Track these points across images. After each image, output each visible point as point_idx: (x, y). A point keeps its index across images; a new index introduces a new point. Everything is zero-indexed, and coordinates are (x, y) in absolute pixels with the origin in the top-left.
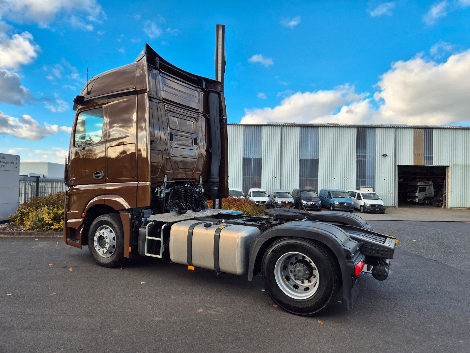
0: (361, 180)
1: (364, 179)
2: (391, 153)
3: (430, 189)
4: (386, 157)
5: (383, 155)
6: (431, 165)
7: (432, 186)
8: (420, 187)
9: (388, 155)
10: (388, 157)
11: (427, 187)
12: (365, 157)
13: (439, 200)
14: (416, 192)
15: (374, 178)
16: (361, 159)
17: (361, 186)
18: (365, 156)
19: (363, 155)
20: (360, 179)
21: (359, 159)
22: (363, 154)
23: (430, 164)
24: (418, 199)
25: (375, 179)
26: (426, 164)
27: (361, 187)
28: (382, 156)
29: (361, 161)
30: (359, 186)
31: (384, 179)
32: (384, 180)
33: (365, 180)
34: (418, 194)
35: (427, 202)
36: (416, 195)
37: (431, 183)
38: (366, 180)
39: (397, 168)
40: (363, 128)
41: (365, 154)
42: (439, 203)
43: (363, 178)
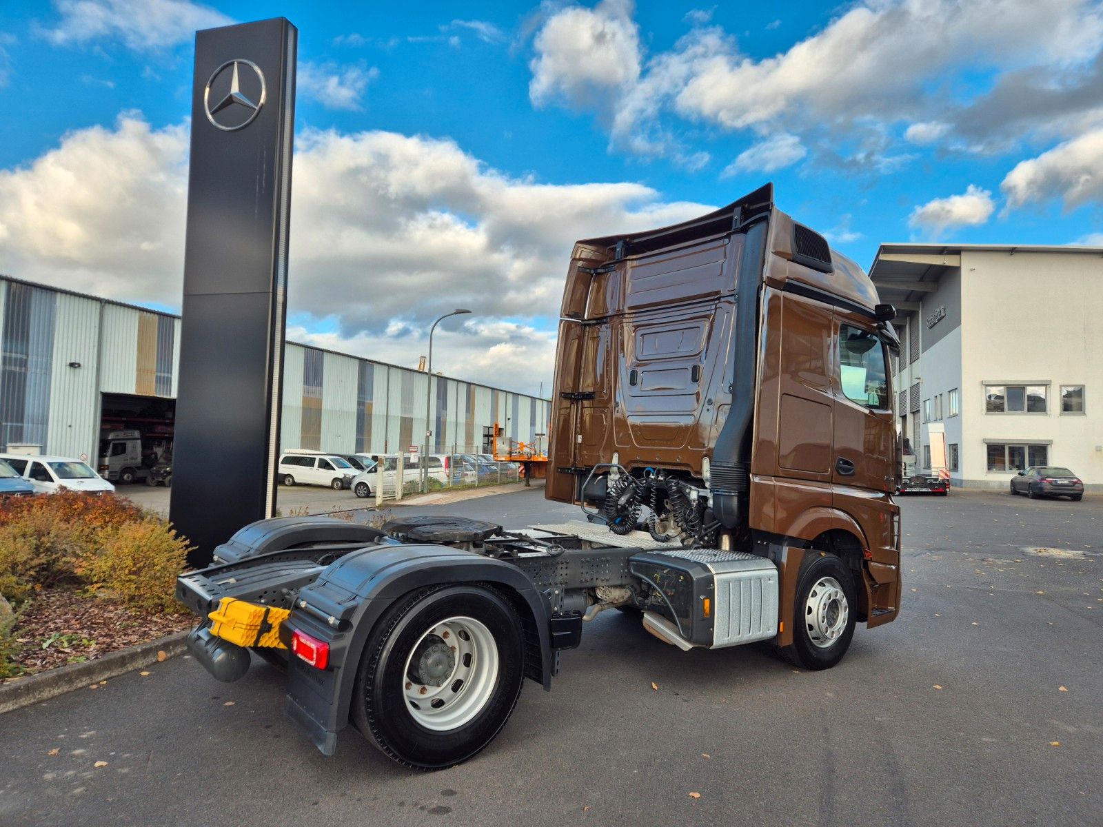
0: (11, 427)
1: (20, 424)
2: (89, 362)
3: (134, 447)
4: (77, 370)
5: (72, 365)
6: (168, 397)
7: (139, 442)
8: (114, 445)
9: (82, 363)
10: (81, 371)
11: (129, 445)
12: (23, 363)
13: (165, 471)
14: (105, 456)
15: (44, 421)
16: (13, 368)
17: (11, 441)
18: (26, 361)
19: (21, 359)
20: (9, 424)
21: (7, 368)
22: (19, 356)
23: (167, 394)
24: (110, 472)
25: (47, 424)
26: (160, 394)
27: (9, 444)
28: (68, 368)
29: (15, 373)
30: (6, 443)
31: (69, 424)
32: (68, 428)
33: (22, 428)
34: (110, 461)
35: (128, 477)
36: (104, 462)
37: (137, 434)
38: (25, 425)
39: (100, 397)
40: (23, 286)
41: (24, 357)
42: (164, 477)
43: (17, 422)
